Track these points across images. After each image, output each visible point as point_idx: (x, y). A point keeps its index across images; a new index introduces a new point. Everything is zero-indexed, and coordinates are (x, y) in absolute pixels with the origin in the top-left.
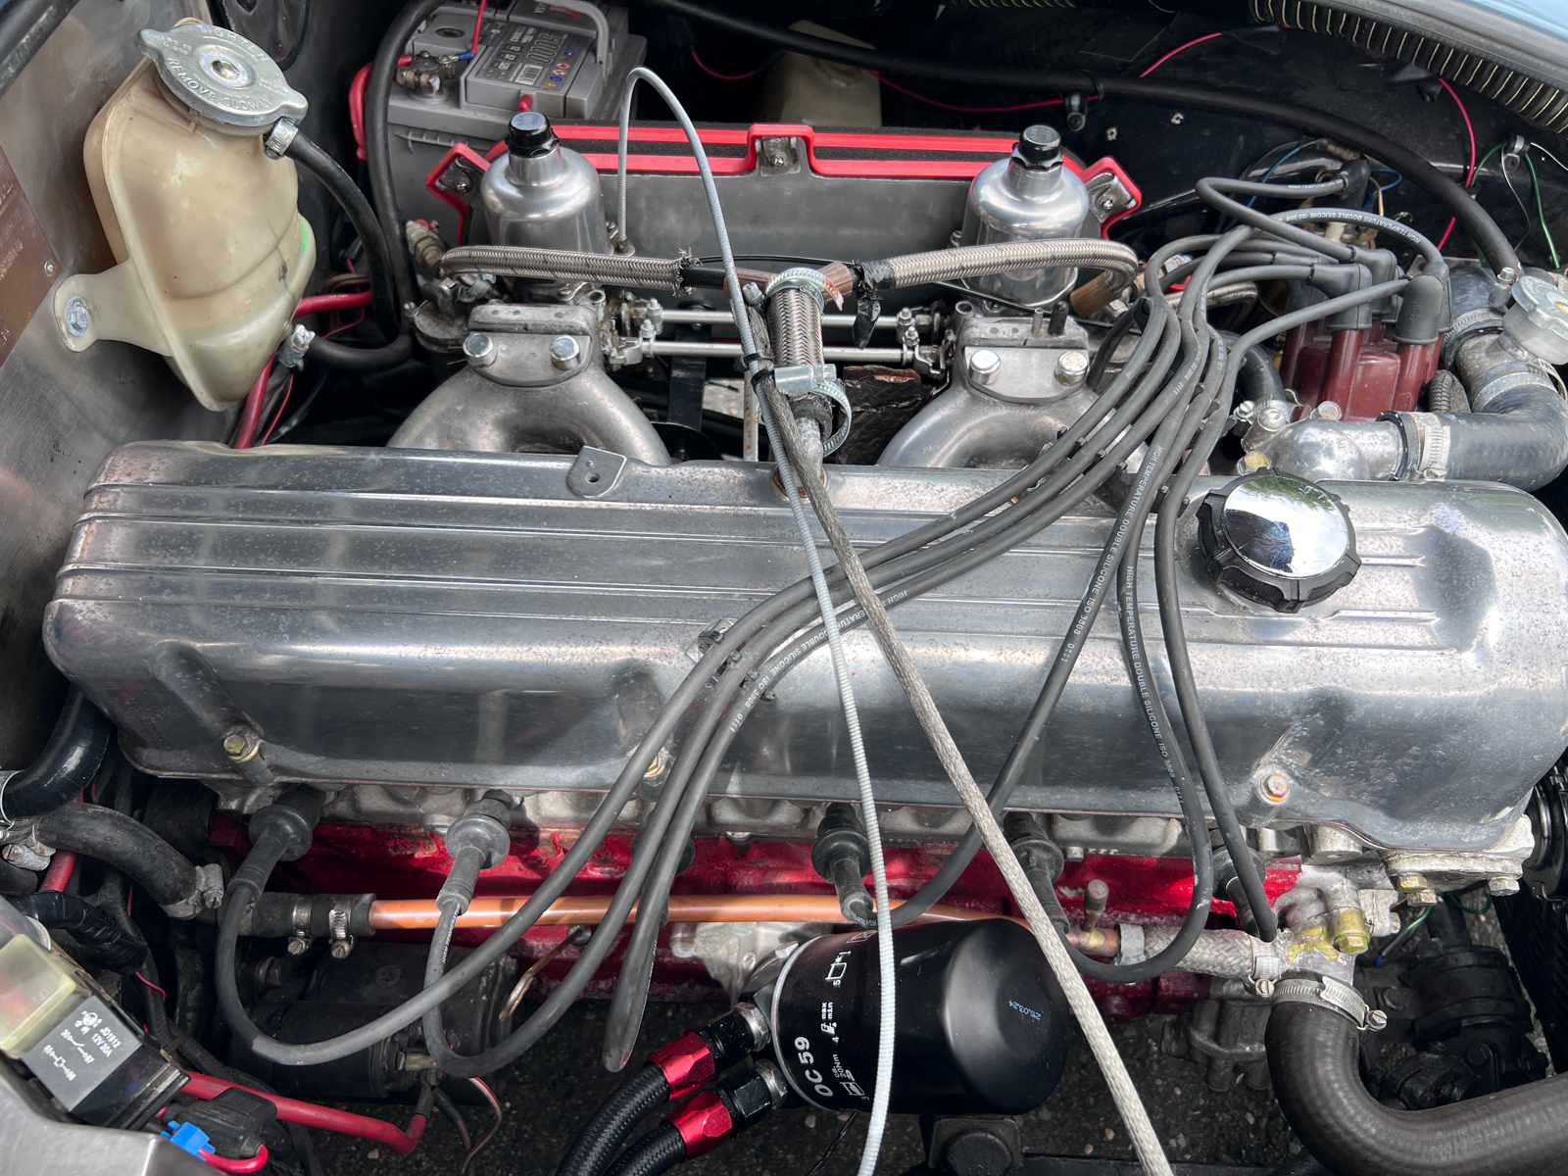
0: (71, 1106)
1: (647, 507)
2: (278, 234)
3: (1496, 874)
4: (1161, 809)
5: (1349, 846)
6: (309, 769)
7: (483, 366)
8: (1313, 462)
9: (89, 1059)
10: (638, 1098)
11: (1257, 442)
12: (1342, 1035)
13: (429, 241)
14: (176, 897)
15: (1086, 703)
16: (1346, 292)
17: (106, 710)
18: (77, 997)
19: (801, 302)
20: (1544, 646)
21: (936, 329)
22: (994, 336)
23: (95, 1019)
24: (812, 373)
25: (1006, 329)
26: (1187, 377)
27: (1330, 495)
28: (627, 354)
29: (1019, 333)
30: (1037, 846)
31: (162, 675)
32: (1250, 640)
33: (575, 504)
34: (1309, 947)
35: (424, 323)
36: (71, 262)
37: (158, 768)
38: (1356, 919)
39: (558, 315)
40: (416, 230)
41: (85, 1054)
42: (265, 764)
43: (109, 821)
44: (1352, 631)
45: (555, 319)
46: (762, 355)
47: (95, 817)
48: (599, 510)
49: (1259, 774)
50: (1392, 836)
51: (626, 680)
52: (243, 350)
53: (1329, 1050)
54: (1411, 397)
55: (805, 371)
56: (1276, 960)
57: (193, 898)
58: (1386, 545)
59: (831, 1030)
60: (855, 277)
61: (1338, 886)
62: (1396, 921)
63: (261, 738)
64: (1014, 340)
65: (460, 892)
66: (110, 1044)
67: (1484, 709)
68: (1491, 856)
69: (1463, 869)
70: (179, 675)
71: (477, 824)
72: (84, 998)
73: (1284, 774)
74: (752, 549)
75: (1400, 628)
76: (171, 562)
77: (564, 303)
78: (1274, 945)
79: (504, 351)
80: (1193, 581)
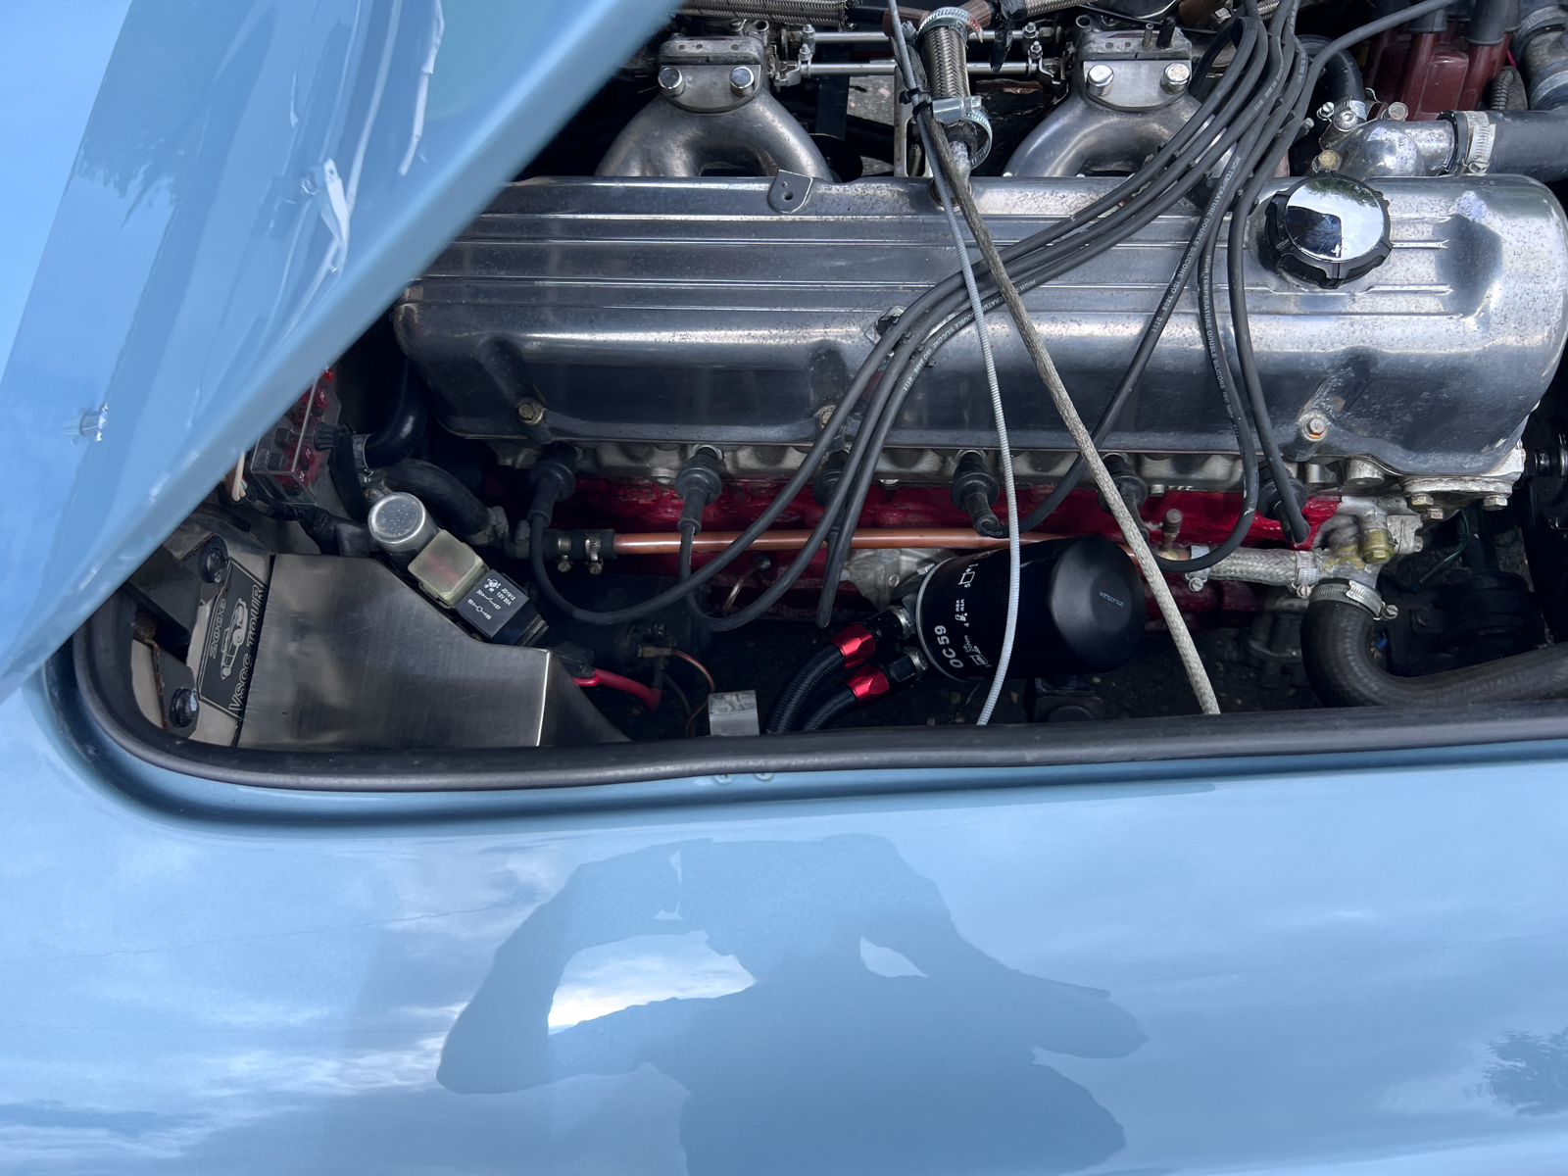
0: (492, 634)
1: (831, 218)
3: (1491, 493)
4: (1226, 448)
5: (1373, 473)
6: (577, 431)
7: (675, 96)
8: (1376, 158)
9: (497, 607)
11: (1332, 141)
12: (1360, 623)
14: (478, 529)
15: (1169, 363)
18: (483, 570)
19: (950, 38)
20: (1532, 310)
21: (1057, 41)
22: (1109, 51)
23: (496, 584)
24: (963, 105)
25: (1119, 44)
26: (1267, 95)
27: (1374, 192)
28: (789, 78)
29: (1131, 47)
30: (1127, 479)
31: (482, 359)
32: (1300, 312)
33: (776, 218)
34: (1343, 560)
37: (465, 432)
38: (1382, 537)
39: (735, 47)
41: (494, 604)
42: (546, 426)
44: (1381, 302)
45: (732, 51)
46: (921, 90)
48: (794, 222)
49: (1304, 418)
50: (1407, 465)
53: (1349, 634)
54: (1475, 92)
55: (957, 103)
56: (1315, 570)
58: (1418, 232)
59: (963, 618)
60: (993, 10)
61: (1370, 512)
63: (544, 406)
64: (1127, 53)
65: (694, 518)
66: (509, 598)
67: (1480, 360)
68: (1487, 479)
69: (1462, 489)
70: (492, 359)
71: (697, 472)
72: (486, 571)
73: (1323, 417)
74: (913, 250)
75: (1421, 299)
76: (481, 273)
77: (735, 34)
78: (1314, 560)
79: (689, 82)
80: (1259, 266)
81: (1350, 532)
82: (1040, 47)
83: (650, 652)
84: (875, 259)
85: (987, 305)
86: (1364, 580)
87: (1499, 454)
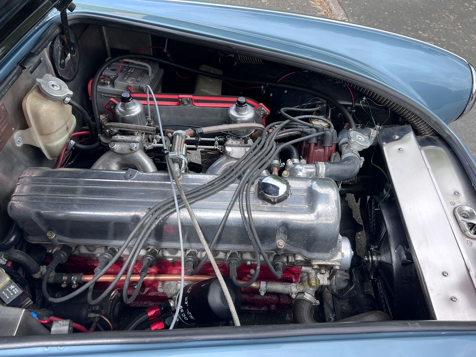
0: (7, 303)
1: (141, 182)
2: (66, 121)
3: (335, 265)
5: (301, 258)
6: (67, 241)
7: (114, 150)
8: (297, 173)
9: (12, 294)
10: (141, 319)
11: (287, 168)
13: (105, 120)
14: (35, 273)
15: (233, 224)
16: (310, 134)
17: (21, 227)
18: (10, 282)
19: (179, 138)
20: (328, 212)
21: (223, 141)
22: (232, 144)
23: (13, 287)
24: (177, 153)
25: (235, 143)
27: (285, 180)
28: (149, 147)
29: (238, 144)
30: (234, 259)
31: (33, 218)
32: (267, 211)
33: (126, 181)
34: (305, 286)
35: (103, 139)
36: (18, 127)
37: (32, 241)
38: (314, 279)
39: (132, 138)
40: (102, 117)
41: (11, 293)
42: (56, 239)
43: (20, 253)
45: (131, 139)
46: (167, 149)
47: (17, 252)
48: (131, 182)
49: (277, 241)
50: (309, 256)
51: (134, 219)
52: (57, 146)
54: (327, 158)
55: (175, 153)
56: (296, 289)
57: (39, 273)
59: (187, 303)
60: (194, 132)
61: (311, 272)
62: (329, 281)
63: (55, 233)
64: (236, 145)
65: (99, 269)
66: (16, 291)
67: (317, 226)
68: (332, 261)
69: (326, 264)
70: (37, 218)
71: (107, 255)
72: (11, 282)
73: (283, 241)
74: (164, 191)
76: (36, 193)
77: (134, 135)
78: (296, 286)
79: (118, 146)
80: (257, 198)
81: (306, 278)
82: (217, 143)
83: (92, 315)
84: (152, 193)
85: (180, 206)
86: (310, 292)
87: (334, 253)
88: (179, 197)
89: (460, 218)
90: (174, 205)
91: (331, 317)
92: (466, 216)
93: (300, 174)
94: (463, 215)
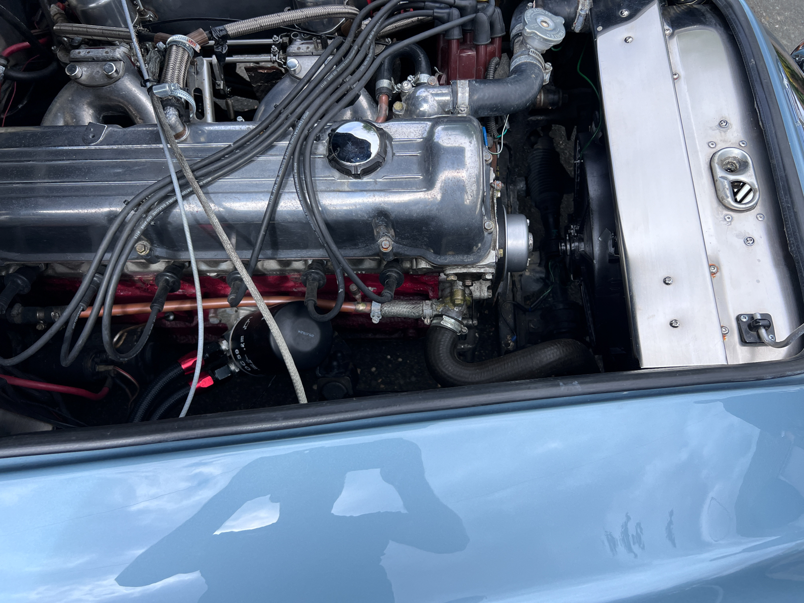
1: (115, 147)
5: (428, 265)
7: (76, 79)
10: (170, 375)
11: (403, 96)
12: (449, 337)
15: (290, 218)
16: (448, 21)
19: (178, 51)
22: (297, 51)
24: (168, 88)
25: (304, 48)
26: (329, 79)
29: (309, 49)
30: (313, 272)
32: (350, 190)
33: (86, 148)
34: (445, 305)
35: (60, 55)
39: (107, 52)
40: (53, 9)
45: (105, 54)
46: (152, 80)
48: (96, 150)
49: (381, 240)
56: (431, 310)
59: (243, 346)
60: (209, 35)
62: (490, 293)
64: (307, 52)
68: (479, 266)
69: (469, 272)
73: (390, 240)
74: (157, 163)
78: (432, 305)
79: (85, 71)
80: (330, 166)
81: (448, 291)
82: (276, 48)
83: (102, 368)
84: (137, 168)
85: (184, 193)
86: (454, 315)
87: (480, 254)
88: (181, 176)
89: (720, 173)
90: (173, 191)
91: (509, 342)
92: (733, 168)
93: (425, 107)
94: (729, 166)
